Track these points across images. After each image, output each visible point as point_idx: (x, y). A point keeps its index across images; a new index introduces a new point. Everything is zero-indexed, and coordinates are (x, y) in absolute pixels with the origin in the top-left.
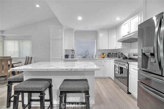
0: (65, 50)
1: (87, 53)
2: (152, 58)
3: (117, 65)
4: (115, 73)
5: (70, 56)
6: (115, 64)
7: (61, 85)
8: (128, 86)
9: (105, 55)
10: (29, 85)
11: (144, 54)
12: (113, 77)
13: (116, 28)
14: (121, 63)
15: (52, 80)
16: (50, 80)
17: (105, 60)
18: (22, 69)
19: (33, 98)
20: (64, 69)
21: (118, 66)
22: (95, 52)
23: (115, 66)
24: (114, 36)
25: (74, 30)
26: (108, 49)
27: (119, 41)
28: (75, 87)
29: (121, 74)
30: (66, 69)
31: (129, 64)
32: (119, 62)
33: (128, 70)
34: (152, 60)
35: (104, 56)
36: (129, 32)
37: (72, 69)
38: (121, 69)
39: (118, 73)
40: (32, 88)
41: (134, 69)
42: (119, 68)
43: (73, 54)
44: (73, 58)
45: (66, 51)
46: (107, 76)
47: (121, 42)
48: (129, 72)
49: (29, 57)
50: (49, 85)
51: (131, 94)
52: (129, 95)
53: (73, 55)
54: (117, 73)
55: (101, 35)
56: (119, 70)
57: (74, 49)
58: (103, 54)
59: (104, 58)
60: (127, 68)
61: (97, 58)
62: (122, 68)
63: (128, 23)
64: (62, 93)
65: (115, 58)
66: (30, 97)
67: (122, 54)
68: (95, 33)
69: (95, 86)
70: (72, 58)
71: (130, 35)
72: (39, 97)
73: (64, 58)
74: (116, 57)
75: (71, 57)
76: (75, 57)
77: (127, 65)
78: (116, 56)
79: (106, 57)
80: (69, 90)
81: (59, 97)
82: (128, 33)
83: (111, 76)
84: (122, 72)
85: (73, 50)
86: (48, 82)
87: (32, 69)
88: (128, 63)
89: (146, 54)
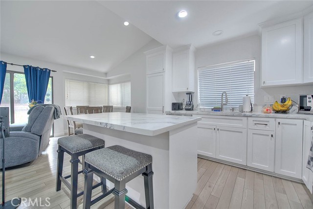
0: (173, 92)
1: (224, 99)
5: (184, 107)
12: (310, 184)
35: (284, 107)
43: (191, 100)
44: (189, 110)
58: (283, 100)
59: (282, 112)
70: (187, 110)
76: (195, 107)
83: (305, 179)
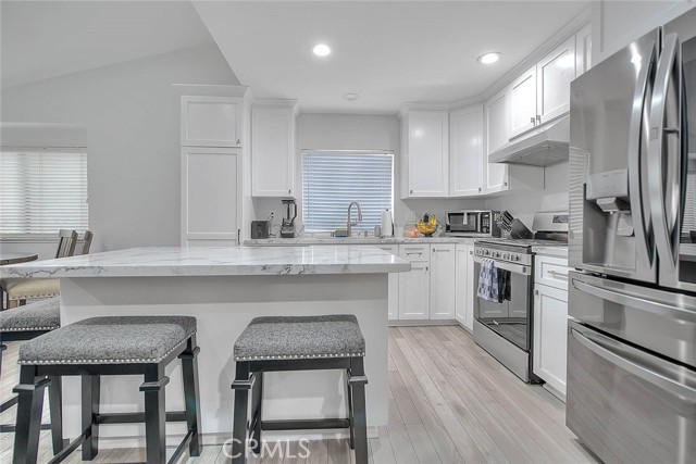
0: (253, 198)
1: (354, 215)
2: (622, 220)
3: (486, 263)
4: (477, 301)
5: (275, 230)
6: (479, 260)
7: (242, 337)
8: (530, 351)
9: (433, 222)
10: (93, 340)
11: (592, 205)
12: (468, 320)
13: (485, 101)
14: (503, 253)
15: (195, 324)
16: (189, 323)
17: (433, 246)
18: (59, 269)
19: (105, 408)
20: (252, 268)
21: (489, 266)
22: (393, 210)
23: (477, 266)
24: (476, 141)
25: (296, 109)
26: (447, 196)
27: (495, 159)
28: (305, 341)
29: (500, 301)
30: (264, 268)
31: (533, 255)
32: (495, 251)
33: (531, 279)
34: (621, 226)
35: (430, 227)
36: (538, 118)
37: (288, 267)
38: (504, 277)
39: (491, 296)
40: (107, 354)
41: (553, 272)
42: (493, 274)
43: (292, 216)
44: (291, 236)
45: (258, 201)
46: (444, 314)
47: (504, 165)
48: (537, 287)
49: (75, 235)
50: (184, 341)
51: (544, 385)
52: (537, 387)
53: (292, 225)
54: (486, 296)
55: (417, 133)
56: (496, 286)
57: (293, 195)
58: (426, 219)
59: (429, 235)
60: (526, 274)
61: (399, 238)
62: (509, 273)
63: (533, 79)
64: (243, 369)
65: (480, 235)
66: (95, 406)
67: (507, 215)
68: (392, 124)
69: (390, 359)
71: (542, 130)
72: (141, 389)
73: (246, 235)
74: (482, 232)
75: (278, 234)
76: (297, 230)
77: (526, 259)
78: (482, 227)
79: (440, 231)
80: (276, 355)
81: (233, 386)
82: (533, 120)
83: (460, 317)
84: (505, 294)
85: (289, 201)
86: (179, 328)
87: (107, 269)
88: (529, 252)
89: (598, 203)
